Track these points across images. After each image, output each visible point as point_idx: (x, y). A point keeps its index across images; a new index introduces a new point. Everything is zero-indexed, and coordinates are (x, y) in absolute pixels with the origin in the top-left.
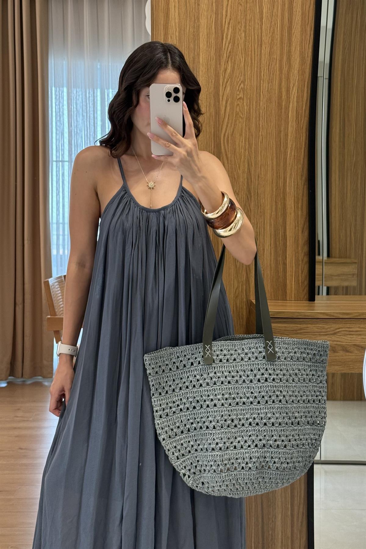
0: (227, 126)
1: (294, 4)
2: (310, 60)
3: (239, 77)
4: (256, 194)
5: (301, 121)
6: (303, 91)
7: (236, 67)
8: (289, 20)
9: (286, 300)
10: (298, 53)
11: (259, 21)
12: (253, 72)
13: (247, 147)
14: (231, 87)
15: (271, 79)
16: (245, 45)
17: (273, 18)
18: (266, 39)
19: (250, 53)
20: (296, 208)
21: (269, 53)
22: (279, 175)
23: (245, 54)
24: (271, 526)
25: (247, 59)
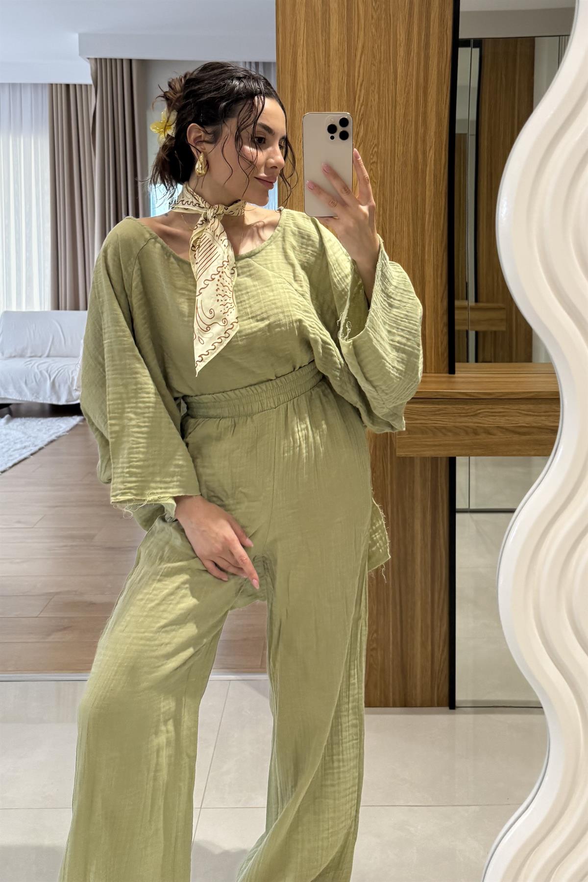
1: (430, 63)
2: (446, 121)
3: (373, 140)
5: (440, 185)
6: (440, 154)
7: (369, 130)
8: (424, 79)
10: (434, 113)
11: (393, 82)
12: (387, 135)
13: (381, 213)
14: (363, 151)
15: (406, 140)
16: (379, 107)
17: (409, 78)
18: (401, 100)
19: (384, 115)
21: (404, 114)
22: (416, 241)
23: (379, 115)
25: (381, 121)
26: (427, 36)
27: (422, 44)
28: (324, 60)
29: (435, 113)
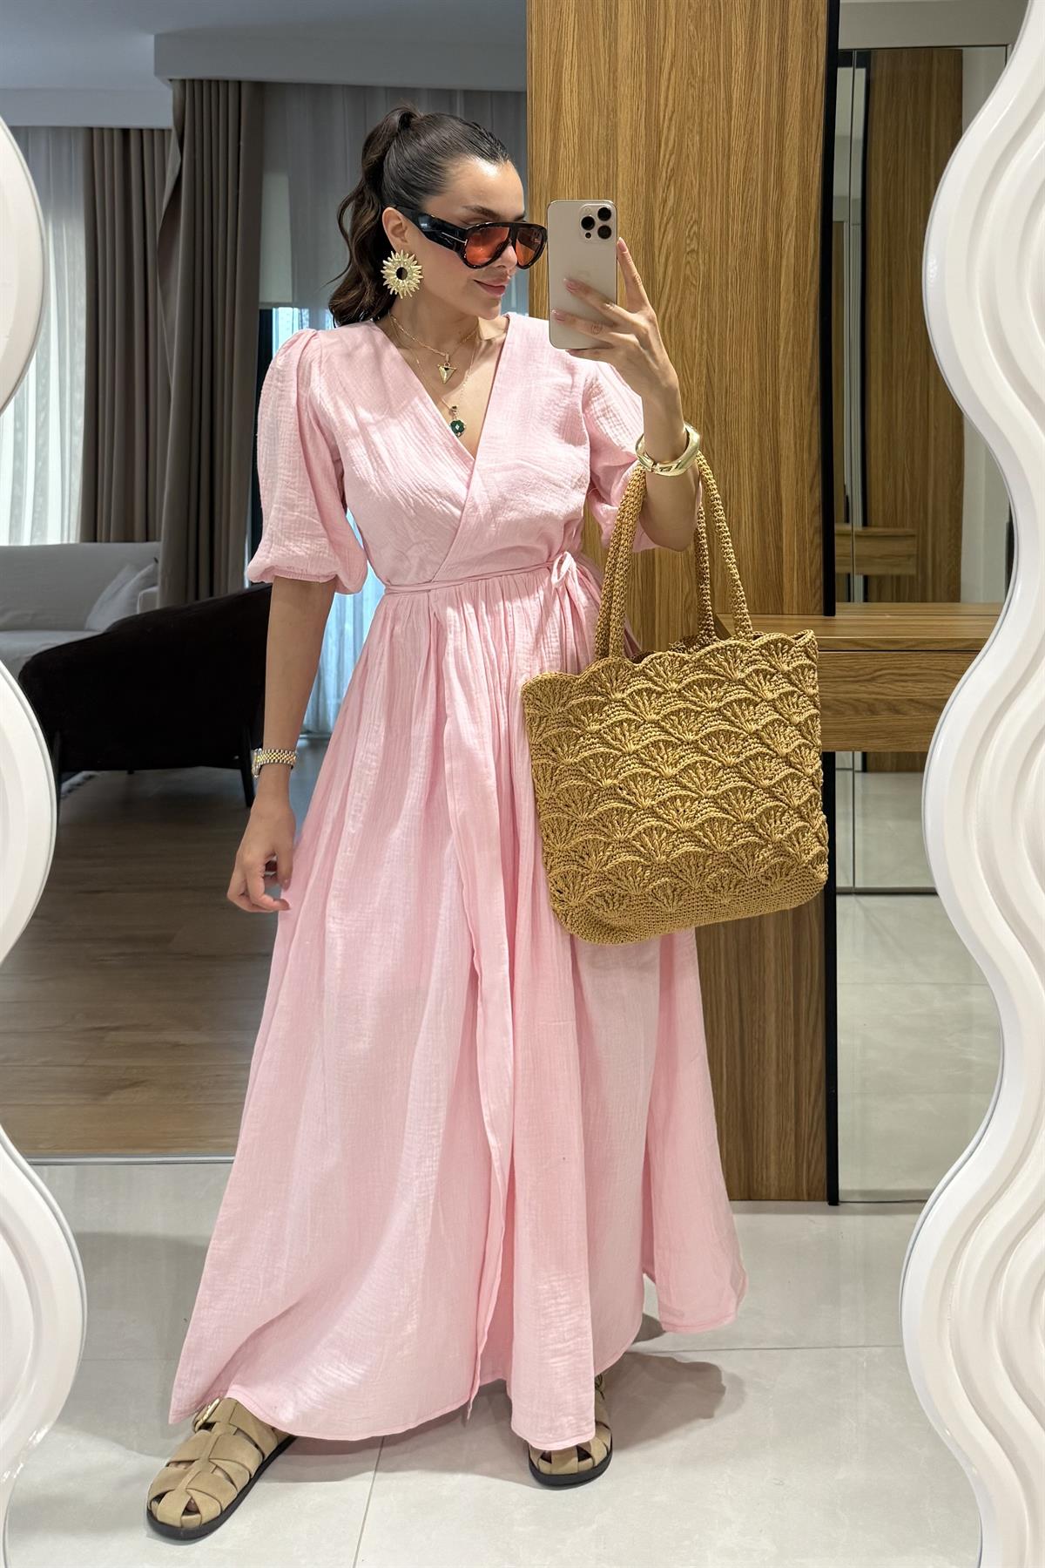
0: (668, 301)
1: (789, 84)
3: (690, 213)
4: (723, 423)
5: (804, 291)
6: (806, 237)
7: (684, 196)
8: (778, 111)
9: (783, 614)
11: (725, 114)
12: (714, 204)
13: (705, 338)
14: (674, 231)
15: (747, 215)
16: (700, 157)
18: (738, 145)
19: (709, 170)
20: (798, 446)
21: (744, 169)
22: (764, 386)
23: (700, 172)
24: (757, 1037)
25: (703, 181)
26: (783, 38)
27: (775, 51)
28: (607, 78)
29: (796, 167)
